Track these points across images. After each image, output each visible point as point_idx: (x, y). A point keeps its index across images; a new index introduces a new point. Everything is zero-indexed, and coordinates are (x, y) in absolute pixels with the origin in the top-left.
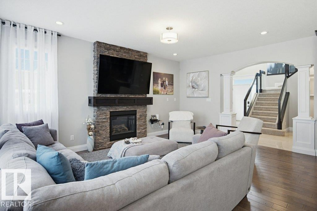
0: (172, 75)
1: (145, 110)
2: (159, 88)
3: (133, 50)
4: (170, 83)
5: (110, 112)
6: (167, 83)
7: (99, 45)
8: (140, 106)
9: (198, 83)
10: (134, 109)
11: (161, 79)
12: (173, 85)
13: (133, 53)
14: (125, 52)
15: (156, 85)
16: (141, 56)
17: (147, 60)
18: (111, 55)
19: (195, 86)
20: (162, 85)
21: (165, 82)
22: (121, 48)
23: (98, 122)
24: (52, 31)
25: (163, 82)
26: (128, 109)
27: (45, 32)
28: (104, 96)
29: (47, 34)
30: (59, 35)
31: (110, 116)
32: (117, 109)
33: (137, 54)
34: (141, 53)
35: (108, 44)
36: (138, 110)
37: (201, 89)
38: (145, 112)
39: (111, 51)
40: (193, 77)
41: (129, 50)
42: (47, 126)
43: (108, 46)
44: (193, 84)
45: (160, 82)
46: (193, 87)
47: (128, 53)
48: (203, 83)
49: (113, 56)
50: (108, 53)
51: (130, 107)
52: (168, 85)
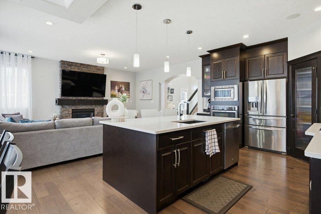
0: (129, 83)
1: (102, 109)
2: (116, 92)
3: (91, 65)
4: (127, 89)
5: (72, 109)
6: (123, 89)
7: (63, 63)
8: (98, 106)
9: (146, 89)
10: (92, 108)
11: (118, 86)
12: (129, 90)
13: (92, 67)
14: (84, 67)
15: (113, 91)
16: (98, 69)
17: (103, 72)
18: (72, 70)
19: (145, 91)
20: (119, 91)
21: (121, 89)
22: (81, 64)
23: (62, 116)
24: (28, 55)
25: (120, 88)
26: (87, 108)
27: (23, 56)
28: (67, 98)
29: (24, 57)
30: (33, 57)
31: (72, 112)
32: (77, 107)
33: (95, 68)
34: (98, 67)
35: (70, 62)
36: (96, 109)
37: (148, 94)
38: (102, 110)
39: (73, 67)
40: (143, 85)
41: (88, 65)
42: (22, 116)
43: (70, 63)
44: (144, 90)
45: (117, 88)
46: (144, 92)
47: (87, 68)
48: (149, 89)
49: (74, 70)
50: (70, 68)
51: (88, 106)
52: (125, 90)
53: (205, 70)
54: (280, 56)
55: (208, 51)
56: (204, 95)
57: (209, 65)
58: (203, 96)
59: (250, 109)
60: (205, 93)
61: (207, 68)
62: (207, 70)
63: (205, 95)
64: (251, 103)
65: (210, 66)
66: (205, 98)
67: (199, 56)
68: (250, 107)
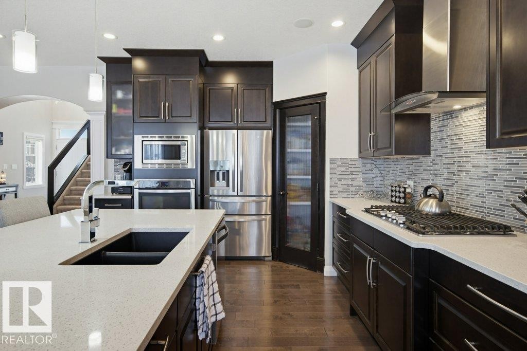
53: (115, 94)
54: (262, 91)
55: (127, 50)
56: (111, 154)
57: (128, 82)
58: (109, 155)
59: (213, 185)
60: (114, 149)
61: (120, 89)
62: (120, 95)
63: (114, 153)
64: (216, 173)
65: (131, 87)
66: (111, 162)
67: (100, 58)
68: (214, 180)
